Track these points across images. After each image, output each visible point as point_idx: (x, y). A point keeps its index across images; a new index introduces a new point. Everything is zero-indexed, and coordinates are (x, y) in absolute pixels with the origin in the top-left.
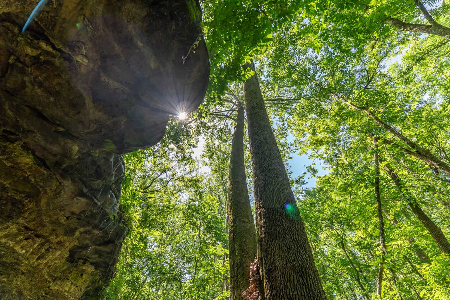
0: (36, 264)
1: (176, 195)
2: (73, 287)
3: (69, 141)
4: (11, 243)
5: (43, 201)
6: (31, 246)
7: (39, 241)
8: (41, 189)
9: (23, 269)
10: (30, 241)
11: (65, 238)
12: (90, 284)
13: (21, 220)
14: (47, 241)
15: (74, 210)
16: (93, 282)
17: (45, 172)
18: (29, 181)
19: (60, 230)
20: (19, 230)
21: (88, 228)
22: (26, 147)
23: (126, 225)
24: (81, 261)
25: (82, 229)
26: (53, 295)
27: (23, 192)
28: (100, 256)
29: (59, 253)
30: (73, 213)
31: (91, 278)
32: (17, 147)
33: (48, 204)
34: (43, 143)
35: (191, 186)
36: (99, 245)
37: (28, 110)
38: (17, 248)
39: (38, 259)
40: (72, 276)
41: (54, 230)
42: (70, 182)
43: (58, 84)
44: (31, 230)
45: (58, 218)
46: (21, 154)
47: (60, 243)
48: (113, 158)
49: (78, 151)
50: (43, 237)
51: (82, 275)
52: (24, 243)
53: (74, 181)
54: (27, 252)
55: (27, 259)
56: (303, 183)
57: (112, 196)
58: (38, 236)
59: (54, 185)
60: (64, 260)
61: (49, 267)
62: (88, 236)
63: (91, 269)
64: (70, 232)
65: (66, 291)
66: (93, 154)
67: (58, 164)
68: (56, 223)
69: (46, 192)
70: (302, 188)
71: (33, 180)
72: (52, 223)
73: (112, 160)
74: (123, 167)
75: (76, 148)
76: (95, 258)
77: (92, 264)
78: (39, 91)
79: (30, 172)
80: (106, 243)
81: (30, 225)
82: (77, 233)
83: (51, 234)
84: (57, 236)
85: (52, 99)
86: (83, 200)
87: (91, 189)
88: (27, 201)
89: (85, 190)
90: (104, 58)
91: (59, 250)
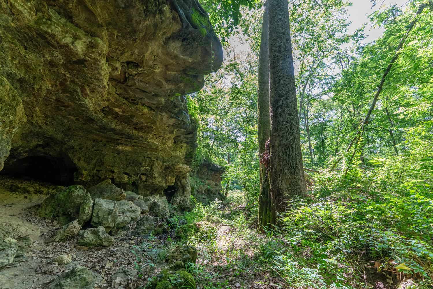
0: (164, 147)
1: (220, 81)
2: (181, 153)
3: (159, 98)
4: (153, 141)
5: (158, 123)
6: (159, 141)
7: (161, 138)
8: (155, 120)
9: (160, 149)
10: (158, 139)
11: (170, 135)
13: (153, 133)
14: (164, 138)
15: (170, 123)
16: (188, 150)
17: (154, 112)
18: (150, 118)
19: (167, 132)
20: (153, 136)
21: (178, 129)
22: (143, 105)
23: (196, 124)
24: (179, 142)
25: (176, 130)
26: (174, 157)
27: (149, 122)
28: (187, 139)
29: (170, 141)
30: (170, 125)
31: (186, 148)
32: (139, 106)
33: (159, 124)
34: (149, 101)
35: (231, 70)
36: (186, 135)
37: (139, 91)
38: (155, 142)
39: (164, 145)
40: (178, 149)
41: (165, 133)
43: (148, 79)
44: (157, 135)
46: (143, 108)
47: (169, 137)
50: (162, 136)
51: (182, 148)
52: (156, 140)
53: (166, 113)
54: (159, 143)
55: (160, 146)
57: (185, 114)
58: (160, 137)
59: (159, 116)
60: (173, 143)
61: (169, 147)
62: (179, 132)
63: (185, 145)
64: (171, 132)
65: (178, 155)
66: (171, 99)
67: (157, 108)
68: (165, 130)
69: (158, 121)
72: (163, 130)
73: (180, 98)
75: (163, 100)
76: (185, 140)
77: (185, 143)
78: (141, 84)
79: (149, 114)
80: (189, 134)
81: (156, 133)
82: (175, 132)
83: (164, 135)
84: (167, 135)
85: (147, 85)
86: (173, 119)
87: (175, 114)
88: (152, 126)
89: (173, 115)
90: (166, 66)
91: (170, 140)
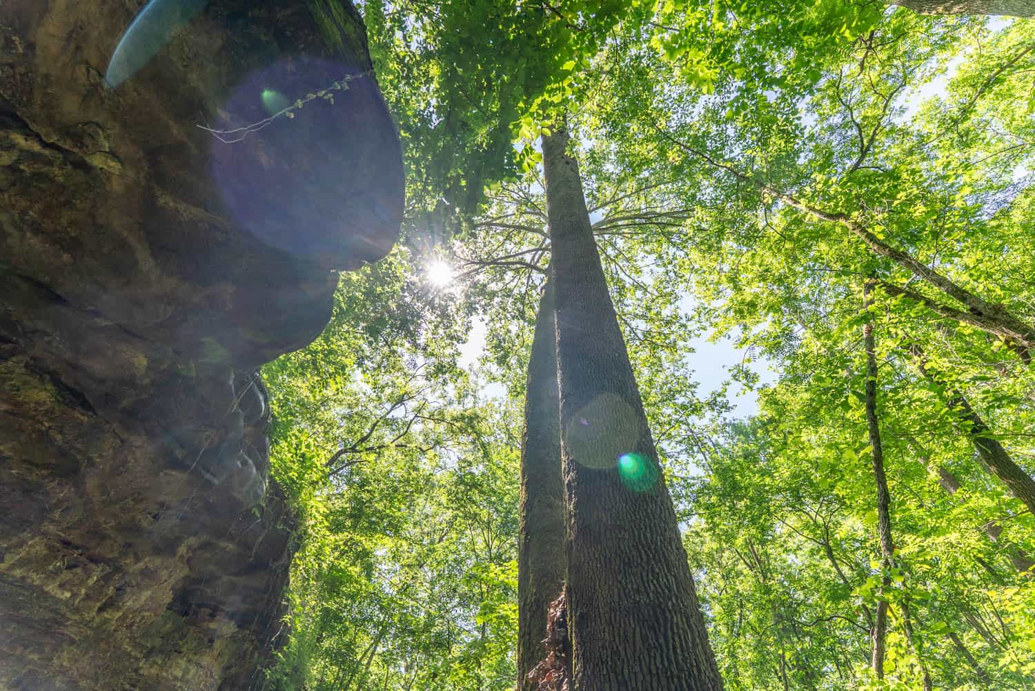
0: (97, 620)
1: (431, 453)
2: (193, 669)
3: (124, 347)
4: (36, 578)
5: (91, 483)
6: (82, 583)
7: (98, 571)
8: (79, 457)
9: (72, 632)
10: (79, 570)
11: (158, 561)
12: (233, 660)
13: (50, 527)
14: (118, 569)
15: (165, 498)
17: (85, 419)
18: (52, 441)
20: (50, 548)
21: (206, 538)
22: (37, 369)
23: (292, 527)
24: (205, 611)
25: (192, 541)
27: (44, 466)
28: (245, 598)
29: (147, 594)
30: (164, 506)
31: (233, 647)
32: (15, 368)
33: (103, 489)
34: (68, 355)
35: (461, 430)
36: (238, 574)
37: (25, 286)
38: (51, 588)
39: (101, 610)
40: (187, 645)
41: (129, 545)
42: (144, 438)
43: (72, 223)
44: (77, 547)
45: (133, 518)
46: (25, 383)
47: (146, 573)
48: (233, 376)
49: (149, 368)
50: (107, 562)
51: (211, 641)
52: (66, 576)
53: (151, 436)
54: (74, 595)
55: (77, 610)
56: (726, 407)
57: (245, 463)
58: (94, 560)
59: (109, 445)
60: (162, 611)
61: (130, 626)
62: (208, 555)
63: (227, 628)
64: (166, 548)
65: (176, 678)
66: (184, 373)
67: (109, 399)
68: (131, 528)
69: (91, 463)
70: (725, 419)
71: (59, 437)
72: (120, 528)
73: (231, 382)
74: (261, 397)
75: (142, 361)
76: (234, 602)
77: (230, 616)
78: (34, 241)
79: (51, 420)
81: (74, 537)
82: (182, 550)
83: (124, 554)
84: (138, 559)
85: (66, 257)
86: (180, 476)
88: (52, 485)
89: (179, 453)
91: (147, 587)
